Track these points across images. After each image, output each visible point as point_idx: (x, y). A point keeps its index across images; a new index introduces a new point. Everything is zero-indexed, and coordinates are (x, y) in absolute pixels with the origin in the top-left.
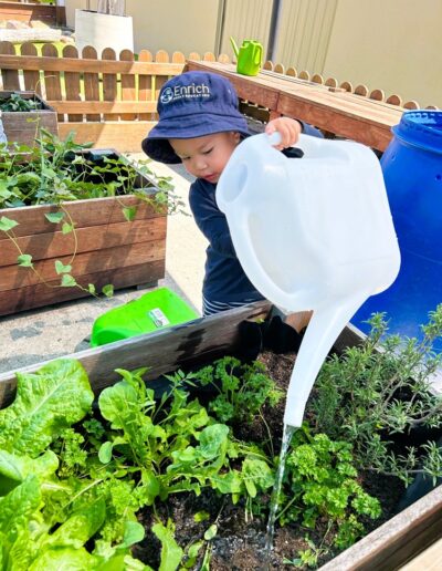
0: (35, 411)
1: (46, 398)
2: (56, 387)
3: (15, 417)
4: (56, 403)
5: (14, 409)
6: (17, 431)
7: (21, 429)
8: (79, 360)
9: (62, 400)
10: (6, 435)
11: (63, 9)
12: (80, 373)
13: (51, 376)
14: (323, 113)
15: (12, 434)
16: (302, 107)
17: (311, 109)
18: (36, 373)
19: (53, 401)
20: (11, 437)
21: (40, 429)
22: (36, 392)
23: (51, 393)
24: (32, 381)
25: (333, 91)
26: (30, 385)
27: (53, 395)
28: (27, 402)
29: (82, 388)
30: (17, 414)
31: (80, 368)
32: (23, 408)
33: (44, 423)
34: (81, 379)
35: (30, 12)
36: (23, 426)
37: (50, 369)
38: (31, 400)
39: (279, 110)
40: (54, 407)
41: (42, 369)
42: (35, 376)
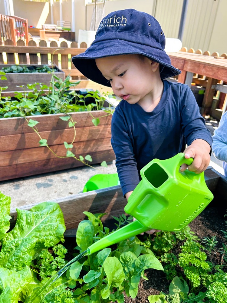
0: (25, 236)
1: (34, 227)
2: (41, 221)
3: (13, 239)
4: (40, 231)
5: (13, 233)
6: (12, 249)
7: (14, 248)
8: (59, 204)
9: (44, 230)
10: (4, 252)
11: (74, 33)
12: (58, 212)
13: (39, 213)
14: (212, 69)
15: (9, 252)
16: (199, 66)
17: (204, 67)
18: (30, 210)
19: (38, 230)
20: (7, 254)
21: (26, 250)
22: (28, 223)
23: (38, 224)
24: (26, 215)
25: (217, 58)
26: (24, 218)
27: (39, 226)
28: (22, 229)
29: (58, 222)
30: (15, 238)
31: (59, 209)
32: (19, 233)
33: (29, 246)
34: (59, 216)
35: (59, 35)
36: (16, 246)
37: (39, 208)
38: (24, 228)
39: (185, 69)
40: (38, 234)
41: (34, 208)
42: (29, 212)
